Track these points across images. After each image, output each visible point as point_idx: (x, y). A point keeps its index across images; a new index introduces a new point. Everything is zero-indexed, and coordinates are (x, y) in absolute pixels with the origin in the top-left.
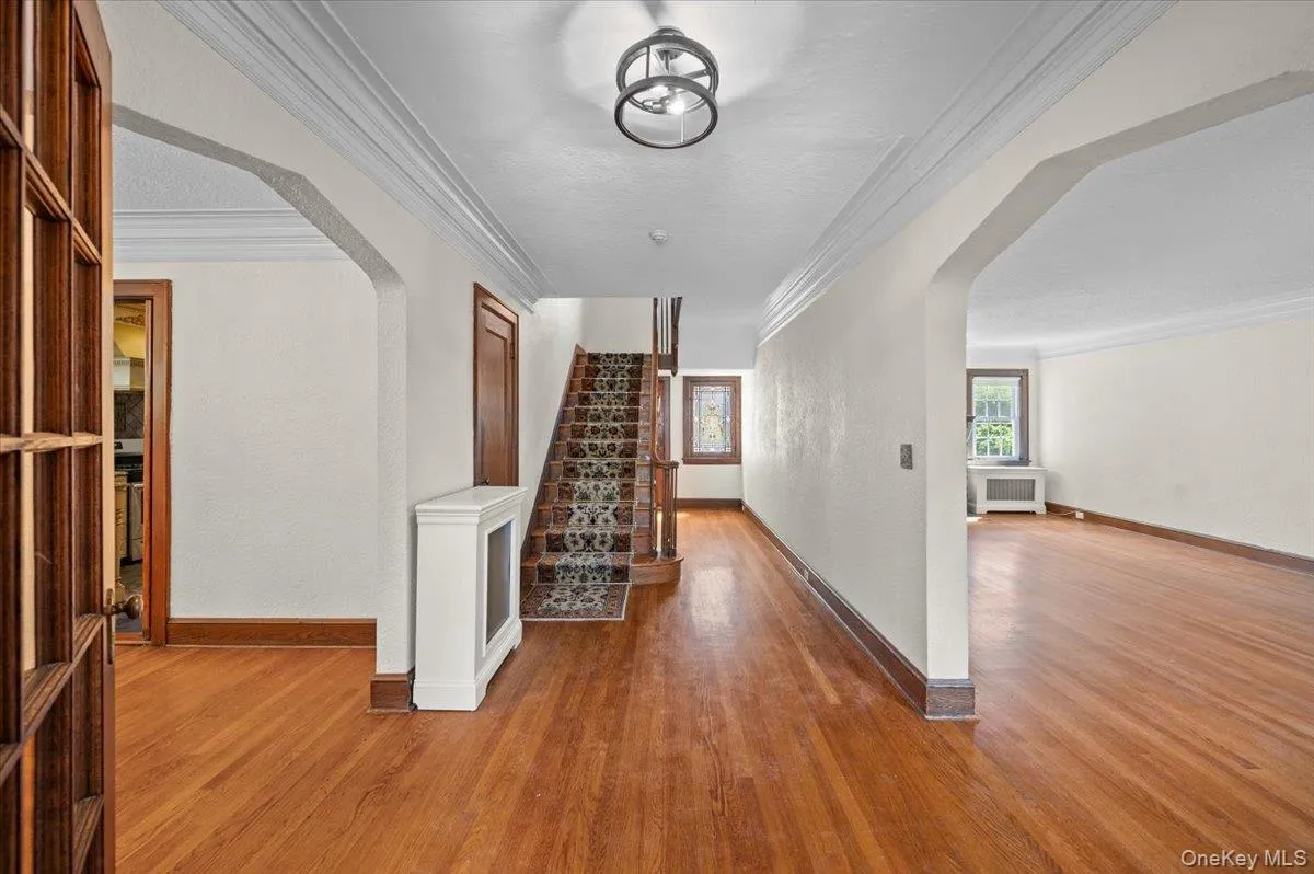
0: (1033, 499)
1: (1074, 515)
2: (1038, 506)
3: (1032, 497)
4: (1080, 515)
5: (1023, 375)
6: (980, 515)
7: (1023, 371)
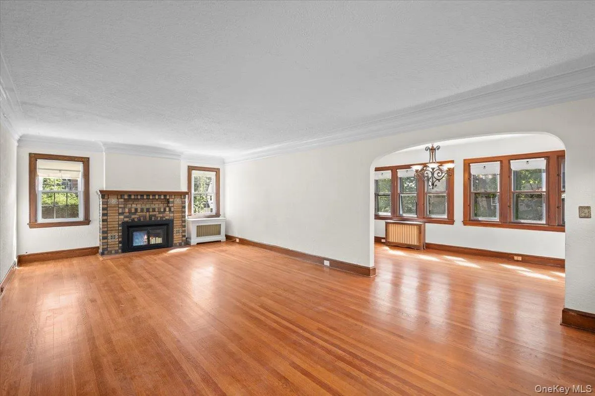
0: (220, 234)
1: (236, 240)
2: (222, 238)
3: (219, 233)
4: (238, 240)
5: (217, 171)
6: (193, 246)
7: (217, 169)
